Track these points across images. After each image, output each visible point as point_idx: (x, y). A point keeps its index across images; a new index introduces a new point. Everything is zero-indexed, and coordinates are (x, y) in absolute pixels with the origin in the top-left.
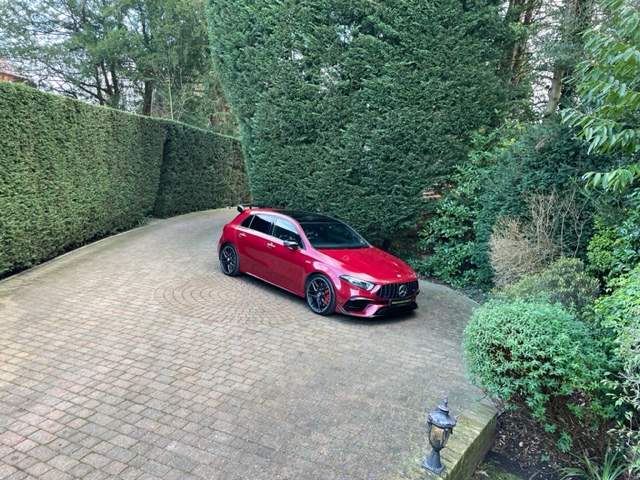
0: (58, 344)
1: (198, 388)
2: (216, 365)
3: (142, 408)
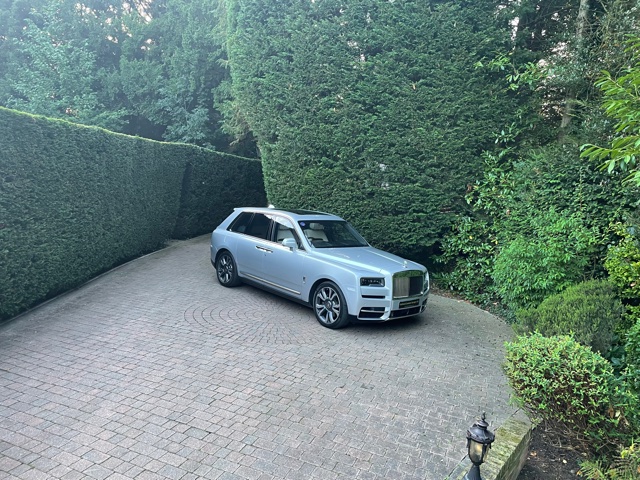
0: (99, 365)
1: (236, 408)
2: (253, 385)
3: (186, 427)
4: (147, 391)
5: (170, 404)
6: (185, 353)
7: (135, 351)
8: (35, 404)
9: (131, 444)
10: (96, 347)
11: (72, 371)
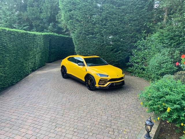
0: (28, 105)
1: (70, 116)
3: (56, 124)
4: (43, 112)
5: (50, 117)
6: (53, 99)
8: (7, 119)
9: (38, 131)
10: (26, 99)
11: (19, 108)
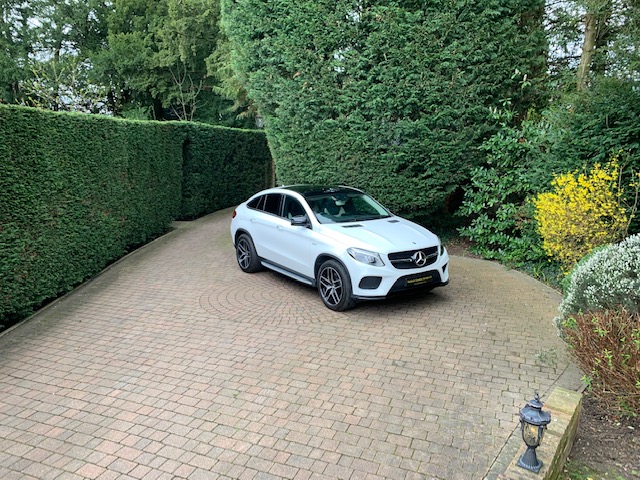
0: (117, 363)
3: (213, 425)
5: (193, 401)
6: (203, 343)
7: (152, 345)
8: (53, 412)
9: (157, 449)
10: (112, 344)
11: (90, 373)
